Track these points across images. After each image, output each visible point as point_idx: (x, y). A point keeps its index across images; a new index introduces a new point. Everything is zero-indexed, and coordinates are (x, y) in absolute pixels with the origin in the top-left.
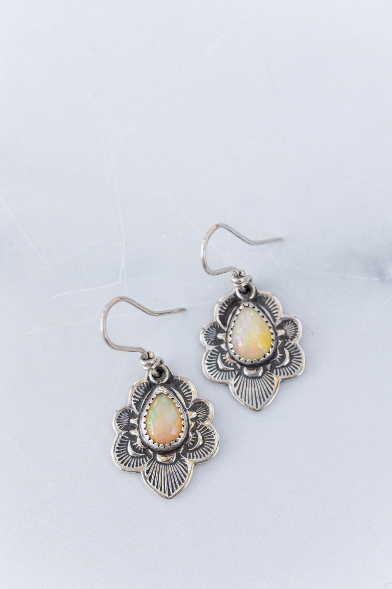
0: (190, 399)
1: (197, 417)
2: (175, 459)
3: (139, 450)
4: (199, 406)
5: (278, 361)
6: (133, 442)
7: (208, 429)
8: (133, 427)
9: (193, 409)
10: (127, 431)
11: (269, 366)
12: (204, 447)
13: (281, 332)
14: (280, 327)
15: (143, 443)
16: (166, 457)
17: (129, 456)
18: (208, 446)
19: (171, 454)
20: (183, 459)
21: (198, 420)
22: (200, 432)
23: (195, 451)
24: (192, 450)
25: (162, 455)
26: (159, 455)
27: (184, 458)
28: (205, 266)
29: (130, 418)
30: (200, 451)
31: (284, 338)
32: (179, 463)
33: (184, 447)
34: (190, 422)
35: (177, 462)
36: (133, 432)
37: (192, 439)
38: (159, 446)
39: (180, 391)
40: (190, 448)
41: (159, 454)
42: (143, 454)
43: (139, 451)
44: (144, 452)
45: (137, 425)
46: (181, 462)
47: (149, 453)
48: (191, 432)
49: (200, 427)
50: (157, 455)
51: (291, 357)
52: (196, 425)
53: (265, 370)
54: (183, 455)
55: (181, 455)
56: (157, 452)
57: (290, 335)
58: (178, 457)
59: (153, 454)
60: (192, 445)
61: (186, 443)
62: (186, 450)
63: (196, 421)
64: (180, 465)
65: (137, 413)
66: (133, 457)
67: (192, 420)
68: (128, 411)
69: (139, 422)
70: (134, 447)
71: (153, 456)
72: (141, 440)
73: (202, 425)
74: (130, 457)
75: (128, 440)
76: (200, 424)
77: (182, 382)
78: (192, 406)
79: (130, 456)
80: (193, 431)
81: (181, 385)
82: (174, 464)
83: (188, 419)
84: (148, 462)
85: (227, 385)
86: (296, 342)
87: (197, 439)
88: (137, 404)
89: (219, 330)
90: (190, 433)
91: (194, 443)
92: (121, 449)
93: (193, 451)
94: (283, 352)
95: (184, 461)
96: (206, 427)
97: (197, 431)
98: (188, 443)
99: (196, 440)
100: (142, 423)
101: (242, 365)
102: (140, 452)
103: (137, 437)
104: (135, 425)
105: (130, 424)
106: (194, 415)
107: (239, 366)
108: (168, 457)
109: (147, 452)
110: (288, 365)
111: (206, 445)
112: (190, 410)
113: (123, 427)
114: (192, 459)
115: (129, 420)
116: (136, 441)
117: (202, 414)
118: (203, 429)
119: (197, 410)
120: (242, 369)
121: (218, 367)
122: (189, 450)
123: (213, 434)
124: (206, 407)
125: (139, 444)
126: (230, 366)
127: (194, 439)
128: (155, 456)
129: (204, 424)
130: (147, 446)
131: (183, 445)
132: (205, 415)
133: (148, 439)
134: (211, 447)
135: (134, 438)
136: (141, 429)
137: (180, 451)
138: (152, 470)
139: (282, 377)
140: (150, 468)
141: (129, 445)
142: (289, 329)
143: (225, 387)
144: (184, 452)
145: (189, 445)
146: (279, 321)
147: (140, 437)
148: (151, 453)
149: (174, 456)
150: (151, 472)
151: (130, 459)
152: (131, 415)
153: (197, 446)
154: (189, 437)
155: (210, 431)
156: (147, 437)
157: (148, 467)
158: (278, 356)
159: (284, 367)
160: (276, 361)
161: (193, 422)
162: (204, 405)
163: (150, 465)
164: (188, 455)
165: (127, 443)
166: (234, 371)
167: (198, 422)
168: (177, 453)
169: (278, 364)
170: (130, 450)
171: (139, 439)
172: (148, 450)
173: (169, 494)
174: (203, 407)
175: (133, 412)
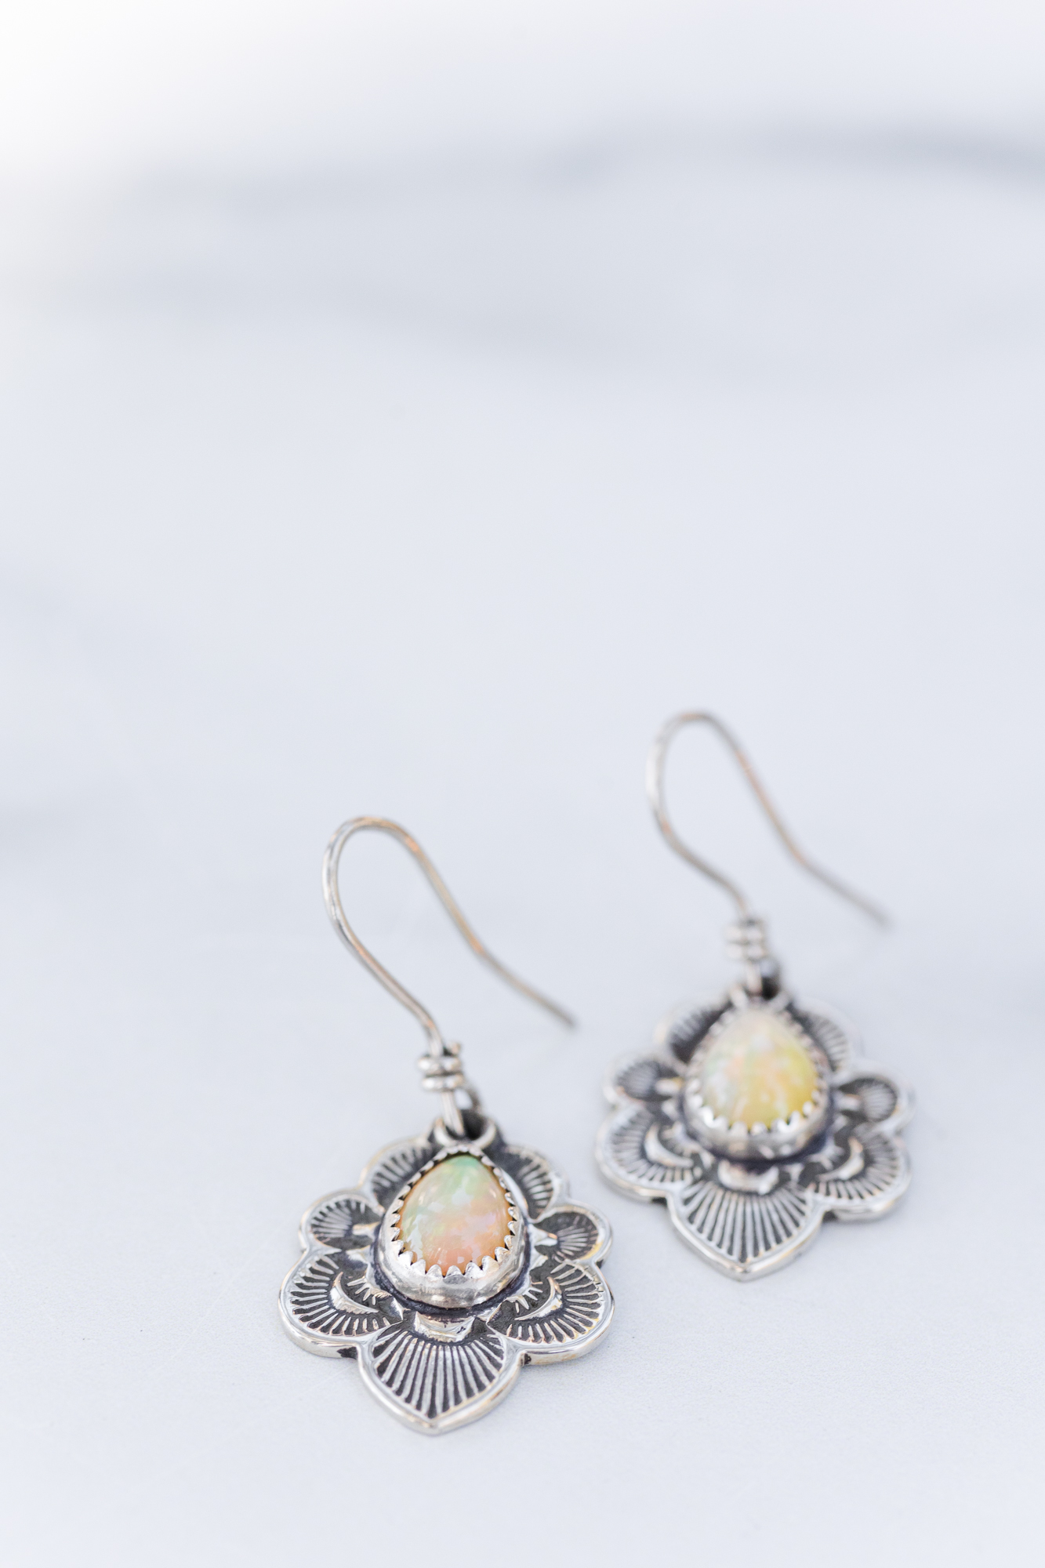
0: (543, 1203)
1: (558, 1247)
2: (469, 1334)
3: (365, 1298)
4: (569, 1225)
5: (827, 1164)
6: (350, 1277)
7: (585, 1277)
8: (359, 1243)
9: (549, 1226)
10: (338, 1250)
11: (795, 1170)
12: (562, 1319)
13: (849, 1102)
14: (849, 1088)
15: (381, 1281)
16: (441, 1321)
17: (329, 1309)
18: (575, 1317)
19: (459, 1317)
20: (492, 1336)
21: (559, 1253)
22: (557, 1280)
23: (535, 1324)
24: (525, 1320)
25: (430, 1317)
26: (423, 1316)
27: (498, 1335)
29: (354, 1223)
30: (550, 1325)
31: (857, 1117)
32: (477, 1345)
33: (500, 1309)
34: (534, 1252)
35: (471, 1341)
36: (354, 1255)
37: (531, 1292)
39: (520, 1183)
40: (519, 1314)
41: (421, 1313)
42: (375, 1311)
43: (363, 1302)
44: (378, 1306)
45: (371, 1239)
46: (485, 1343)
47: (393, 1310)
48: (530, 1274)
49: (562, 1271)
50: (417, 1314)
51: (868, 1160)
52: (551, 1264)
53: (783, 1181)
54: (495, 1328)
55: (489, 1327)
56: (418, 1307)
57: (874, 1111)
58: (479, 1330)
59: (405, 1312)
60: (527, 1307)
61: (512, 1299)
62: (507, 1319)
63: (550, 1256)
64: (480, 1348)
65: (378, 1209)
66: (341, 1313)
67: (541, 1249)
68: (354, 1206)
69: (377, 1231)
70: (351, 1290)
71: (404, 1318)
72: (377, 1273)
73: (569, 1267)
74: (332, 1311)
75: (336, 1272)
76: (560, 1264)
77: (528, 1161)
78: (547, 1220)
79: (334, 1308)
80: (537, 1275)
81: (525, 1169)
82: (463, 1343)
83: (528, 1243)
84: (383, 1330)
85: (662, 1201)
86: (887, 1127)
87: (545, 1296)
88: (384, 1194)
89: (669, 1074)
90: (528, 1278)
91: (534, 1305)
92: (309, 1289)
93: (525, 1324)
94: (843, 1140)
95: (496, 1341)
96: (578, 1272)
97: (551, 1281)
98: (517, 1301)
99: (543, 1298)
100: (388, 1233)
101: (719, 1154)
102: (367, 1304)
103: (367, 1265)
104: (365, 1239)
105: (353, 1237)
106: (550, 1241)
107: (707, 1159)
108: (449, 1323)
109: (386, 1308)
110: (855, 1178)
111: (570, 1314)
112: (538, 1226)
113: (328, 1240)
114: (520, 1339)
115: (351, 1227)
116: (361, 1274)
117: (574, 1239)
118: (570, 1277)
119: (561, 1233)
120: (715, 1167)
121: (643, 1154)
122: (516, 1319)
123: (594, 1292)
124: (590, 1227)
125: (367, 1283)
126: (681, 1155)
127: (536, 1294)
128: (409, 1317)
129: (573, 1265)
130: (393, 1287)
131: (499, 1302)
132: (583, 1245)
133: (398, 1252)
134: (582, 1321)
135: (356, 1269)
136: (383, 1250)
137: (487, 1316)
138: (392, 1350)
139: (831, 1203)
140: (387, 1343)
141: (337, 1282)
142: (876, 1100)
143: (657, 1209)
144: (500, 1320)
145: (517, 1305)
146: (843, 1076)
147: (376, 1265)
148: (399, 1309)
149: (468, 1323)
150: (389, 1353)
151: (333, 1314)
152: (360, 1215)
153: (543, 1312)
154: (521, 1284)
155: (590, 1284)
156: (398, 1246)
157: (382, 1342)
158: (829, 1152)
159: (844, 1181)
160: (819, 1164)
161: (545, 1255)
162: (584, 1223)
163: (388, 1337)
164: (509, 1330)
165: (332, 1278)
166: (692, 1169)
167: (557, 1259)
168: (476, 1318)
169: (824, 1171)
170: (337, 1295)
171: (369, 1271)
172: (393, 1300)
173: (432, 1413)
174: (579, 1225)
175: (367, 1208)
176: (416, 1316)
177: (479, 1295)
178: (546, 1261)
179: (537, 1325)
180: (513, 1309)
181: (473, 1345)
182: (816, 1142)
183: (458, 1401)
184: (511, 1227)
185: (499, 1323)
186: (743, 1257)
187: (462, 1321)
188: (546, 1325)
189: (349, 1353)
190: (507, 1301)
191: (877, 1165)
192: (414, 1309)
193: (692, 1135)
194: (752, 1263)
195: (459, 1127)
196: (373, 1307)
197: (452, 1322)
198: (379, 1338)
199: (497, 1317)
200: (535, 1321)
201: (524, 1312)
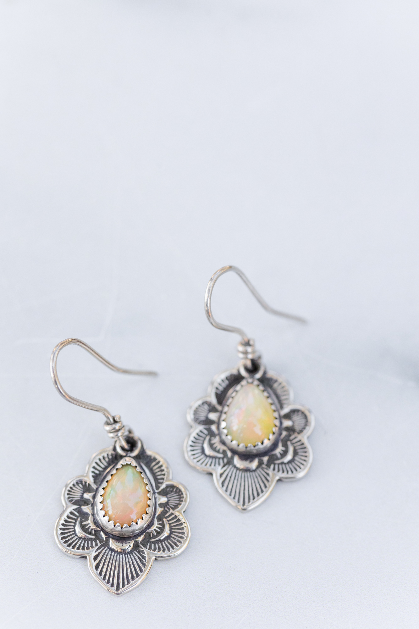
0: (161, 481)
1: (167, 504)
2: (132, 549)
3: (89, 530)
4: (172, 491)
5: (279, 456)
6: (83, 520)
7: (179, 519)
8: (86, 503)
9: (164, 493)
10: (78, 507)
11: (265, 459)
12: (170, 540)
13: (287, 423)
14: (288, 416)
15: (96, 522)
16: (121, 543)
17: (75, 536)
18: (175, 539)
19: (128, 541)
20: (141, 549)
21: (168, 506)
22: (168, 521)
23: (159, 542)
24: (155, 541)
25: (116, 541)
26: (113, 540)
27: (143, 549)
28: (208, 313)
29: (84, 492)
30: (165, 543)
31: (291, 430)
32: (135, 554)
33: (145, 536)
34: (158, 507)
35: (133, 552)
36: (85, 509)
37: (157, 527)
38: (114, 526)
39: (151, 470)
40: (152, 538)
41: (113, 539)
42: (94, 537)
43: (89, 532)
44: (95, 535)
45: (91, 501)
46: (139, 552)
47: (101, 536)
48: (156, 518)
49: (170, 516)
51: (295, 453)
52: (165, 512)
53: (261, 463)
54: (142, 545)
55: (140, 545)
56: (111, 536)
57: (297, 428)
58: (136, 546)
59: (106, 538)
60: (155, 534)
61: (149, 530)
62: (148, 541)
63: (164, 508)
64: (137, 556)
65: (94, 486)
66: (80, 538)
67: (161, 505)
68: (84, 483)
69: (94, 497)
70: (84, 526)
71: (106, 540)
72: (94, 519)
73: (172, 514)
74: (76, 537)
75: (78, 517)
76: (168, 512)
77: (155, 459)
78: (163, 490)
79: (77, 536)
80: (160, 518)
81: (154, 463)
82: (129, 553)
83: (155, 505)
84: (97, 547)
85: (211, 474)
86: (303, 436)
87: (163, 528)
89: (213, 409)
90: (156, 520)
91: (159, 533)
92: (67, 526)
93: (155, 542)
94: (285, 445)
95: (143, 552)
96: (176, 517)
97: (164, 520)
98: (151, 532)
99: (162, 530)
100: (99, 499)
101: (234, 452)
102: (90, 533)
103: (90, 514)
104: (88, 501)
105: (84, 499)
106: (163, 500)
107: (229, 454)
108: (124, 544)
109: (98, 535)
110: (290, 462)
111: (173, 537)
112: (159, 493)
113: (74, 501)
114: (153, 551)
115: (83, 494)
116: (87, 519)
117: (174, 500)
118: (173, 519)
119: (169, 496)
120: (232, 458)
121: (203, 452)
122: (151, 540)
123: (182, 527)
124: (180, 493)
125: (90, 522)
126: (218, 452)
127: (159, 528)
128: (108, 540)
129: (174, 513)
130: (101, 526)
131: (144, 533)
132: (178, 502)
133: (103, 516)
134: (178, 541)
135: (84, 516)
136: (96, 506)
137: (140, 539)
138: (101, 557)
139: (280, 475)
140: (99, 554)
141: (78, 523)
142: (298, 421)
143: (207, 477)
144: (145, 541)
145: (151, 534)
146: (286, 410)
147: (93, 515)
148: (104, 536)
149: (132, 544)
150: (100, 559)
151: (77, 539)
152: (87, 488)
153: (162, 537)
154: (153, 524)
155: (180, 522)
156: (103, 513)
157: (97, 553)
158: (280, 449)
159: (285, 464)
160: (275, 455)
161: (162, 508)
162: (178, 491)
163: (99, 551)
164: (148, 546)
165: (76, 520)
166: (223, 458)
167: (167, 509)
168: (135, 541)
169: (278, 459)
170: (78, 529)
171: (90, 518)
172: (101, 532)
173: (118, 588)
174: (176, 492)
175: (89, 484)
176: (111, 540)
177: (137, 530)
178: (163, 511)
179: (160, 543)
180: (150, 535)
181: (134, 554)
182: (275, 446)
183: (128, 582)
185: (144, 543)
187: (129, 543)
188: (163, 543)
189: (84, 557)
190: (147, 532)
191: (299, 456)
192: (109, 537)
193: (223, 443)
196: (93, 535)
198: (96, 551)
199: (143, 540)
200: (158, 541)
201: (154, 537)
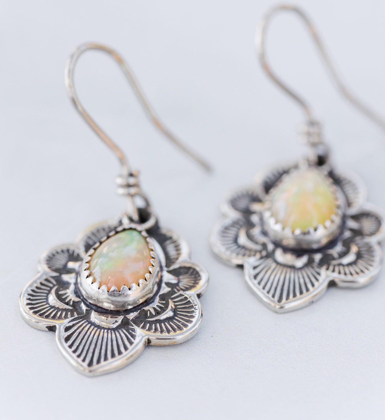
0: (175, 260)
1: (177, 284)
2: (119, 325)
3: (67, 301)
4: (186, 273)
5: (336, 255)
6: (61, 289)
7: (189, 301)
8: (69, 271)
9: (176, 273)
10: (58, 274)
11: (318, 257)
12: (172, 322)
14: (355, 217)
15: (77, 292)
16: (106, 317)
17: (46, 304)
18: (179, 322)
19: (115, 315)
20: (132, 327)
21: (178, 288)
22: (174, 302)
23: (157, 323)
24: (152, 321)
25: (99, 314)
26: (96, 313)
27: (135, 327)
29: (69, 261)
30: (165, 325)
31: (357, 233)
32: (123, 331)
33: (139, 313)
34: (163, 285)
35: (120, 329)
36: (66, 278)
37: (157, 306)
38: (99, 288)
40: (149, 317)
41: (95, 311)
42: (71, 308)
43: (66, 303)
44: (73, 306)
45: (76, 270)
46: (127, 331)
47: (81, 308)
48: (159, 297)
49: (178, 297)
50: (93, 312)
51: (359, 256)
52: (172, 292)
53: (310, 263)
54: (134, 323)
55: (131, 322)
56: (94, 308)
57: (365, 231)
58: (125, 324)
59: (86, 310)
60: (154, 313)
61: (146, 308)
62: (142, 319)
63: (172, 288)
64: (124, 333)
65: (83, 254)
66: (52, 307)
67: (168, 284)
68: (71, 252)
69: (80, 266)
70: (60, 296)
71: (86, 313)
72: (76, 288)
73: (181, 295)
74: (47, 306)
75: (54, 286)
76: (176, 293)
77: (171, 238)
78: (175, 270)
79: (49, 304)
80: (163, 297)
81: (168, 242)
82: (115, 329)
83: (161, 281)
84: (73, 318)
85: (242, 267)
86: (373, 240)
87: (165, 309)
88: (88, 247)
90: (157, 299)
91: (158, 313)
92: (38, 293)
93: (151, 323)
94: (347, 244)
95: (134, 330)
96: (186, 298)
97: (170, 300)
98: (149, 310)
101: (277, 244)
102: (67, 304)
103: (71, 283)
104: (73, 270)
105: (67, 268)
106: (173, 280)
107: (271, 247)
108: (109, 318)
109: (77, 307)
110: (350, 264)
111: (177, 320)
112: (169, 272)
113: (53, 269)
114: (147, 330)
115: (67, 263)
116: (68, 288)
117: (187, 281)
118: (181, 300)
119: (181, 277)
120: (274, 251)
121: (236, 240)
122: (147, 320)
123: (193, 309)
124: (197, 275)
125: (70, 294)
126: (256, 243)
127: (160, 308)
128: (88, 313)
129: (183, 294)
130: (83, 296)
131: (139, 310)
132: (191, 284)
133: (86, 277)
134: (183, 324)
135: (65, 285)
136: (81, 275)
137: (132, 316)
138: (75, 329)
139: (334, 276)
140: (74, 325)
141: (53, 291)
142: (367, 225)
143: (238, 271)
144: (138, 319)
145: (149, 312)
146: (353, 211)
147: (76, 284)
148: (84, 307)
149: (120, 319)
150: (74, 330)
151: (47, 307)
152: (74, 257)
153: (163, 317)
154: (153, 302)
155: (191, 305)
156: (87, 273)
157: (71, 324)
158: (339, 248)
159: (343, 265)
160: (331, 255)
161: (169, 287)
162: (195, 272)
163: (74, 322)
164: (142, 325)
165: (51, 288)
166: (260, 252)
167: (176, 290)
168: (125, 317)
169: (334, 259)
170: (52, 299)
171: (72, 287)
172: (81, 303)
173: (90, 364)
174: (192, 274)
175: (78, 255)
176: (92, 312)
177: (129, 305)
178: (170, 291)
179: (158, 324)
180: (146, 314)
181: (120, 331)
182: (332, 244)
183: (106, 359)
184: (151, 269)
185: (136, 321)
186: (280, 300)
187: (117, 317)
188: (163, 324)
189: (52, 329)
190: (144, 309)
191: (363, 259)
192: (92, 309)
193: (265, 233)
194: (285, 303)
195: (136, 217)
196: (70, 306)
197: (111, 317)
198: (70, 322)
199: (136, 318)
200: (157, 322)
201: (152, 316)
